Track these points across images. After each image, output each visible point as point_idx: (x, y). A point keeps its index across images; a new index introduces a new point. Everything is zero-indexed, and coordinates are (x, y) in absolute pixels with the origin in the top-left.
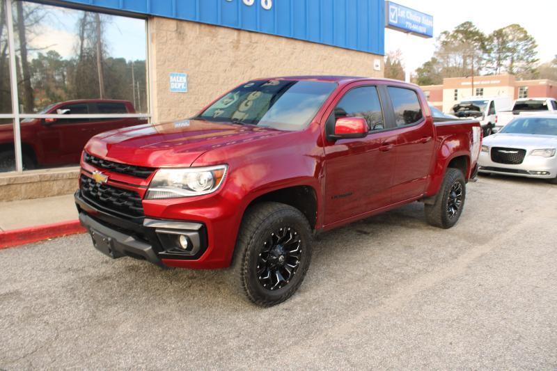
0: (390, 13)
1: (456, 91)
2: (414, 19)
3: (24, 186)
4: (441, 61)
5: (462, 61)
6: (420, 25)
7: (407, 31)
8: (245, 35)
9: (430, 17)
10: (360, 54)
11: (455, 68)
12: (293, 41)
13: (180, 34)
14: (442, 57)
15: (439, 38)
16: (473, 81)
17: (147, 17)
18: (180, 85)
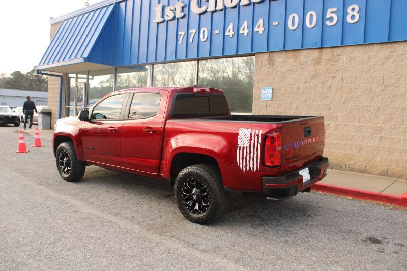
8: (327, 52)
13: (271, 61)
18: (267, 95)
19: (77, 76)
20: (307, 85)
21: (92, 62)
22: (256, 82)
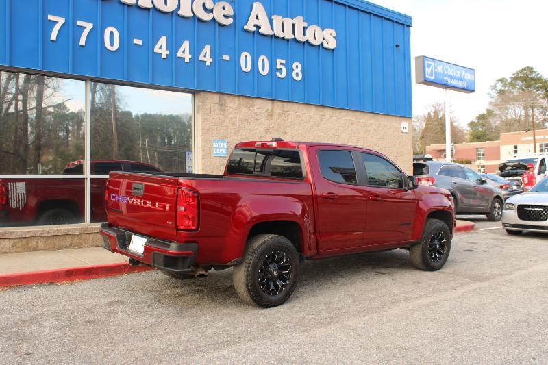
0: (426, 69)
1: (516, 147)
2: (452, 74)
3: (92, 235)
4: (499, 112)
5: (523, 112)
6: (460, 79)
7: (446, 86)
8: (278, 105)
9: (472, 71)
10: (387, 117)
11: (515, 120)
12: (322, 108)
13: (222, 105)
14: (500, 109)
15: (495, 86)
16: (534, 135)
17: (194, 93)
18: (221, 150)
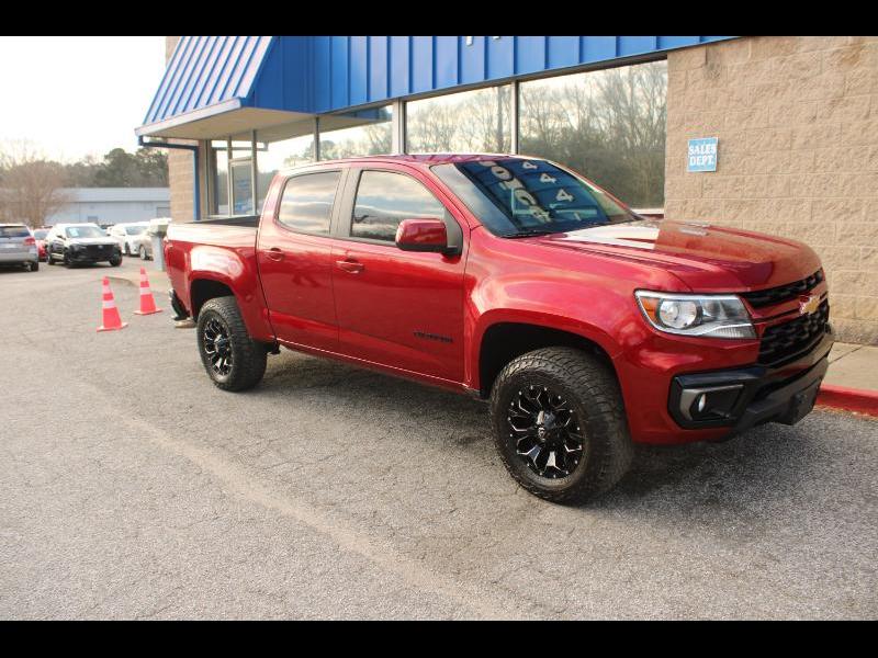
13: (712, 69)
18: (704, 159)
19: (230, 144)
20: (818, 125)
21: (258, 106)
22: (672, 126)
